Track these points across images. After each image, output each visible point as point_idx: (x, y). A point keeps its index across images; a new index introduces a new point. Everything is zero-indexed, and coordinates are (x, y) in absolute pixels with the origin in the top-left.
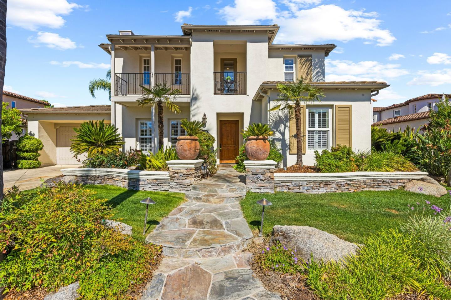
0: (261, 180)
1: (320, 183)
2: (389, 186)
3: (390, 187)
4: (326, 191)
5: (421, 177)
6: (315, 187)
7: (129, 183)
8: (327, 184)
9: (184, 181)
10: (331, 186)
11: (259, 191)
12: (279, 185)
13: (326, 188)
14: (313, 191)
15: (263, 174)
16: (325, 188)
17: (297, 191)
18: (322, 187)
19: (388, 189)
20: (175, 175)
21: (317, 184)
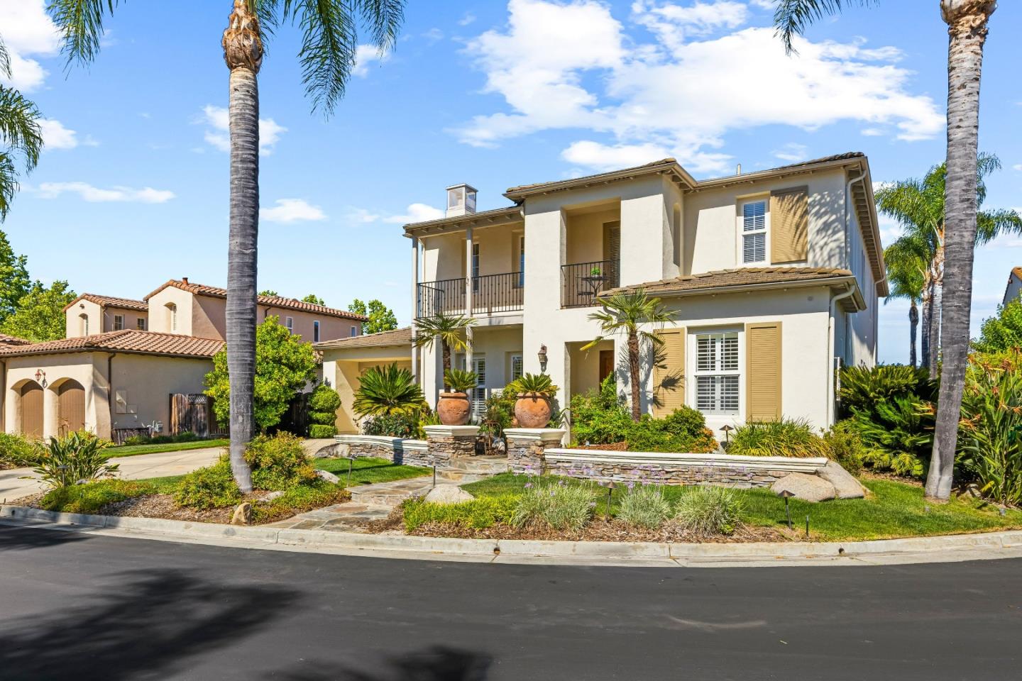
0: (525, 456)
1: (614, 467)
2: (751, 481)
3: (753, 484)
4: (623, 479)
5: (814, 468)
6: (606, 472)
7: (395, 455)
8: (624, 469)
9: (441, 454)
10: (632, 472)
11: (522, 472)
12: (554, 465)
13: (625, 476)
14: (602, 477)
15: (527, 447)
16: (622, 475)
17: (578, 476)
18: (616, 472)
19: (748, 486)
20: (434, 446)
21: (608, 467)
